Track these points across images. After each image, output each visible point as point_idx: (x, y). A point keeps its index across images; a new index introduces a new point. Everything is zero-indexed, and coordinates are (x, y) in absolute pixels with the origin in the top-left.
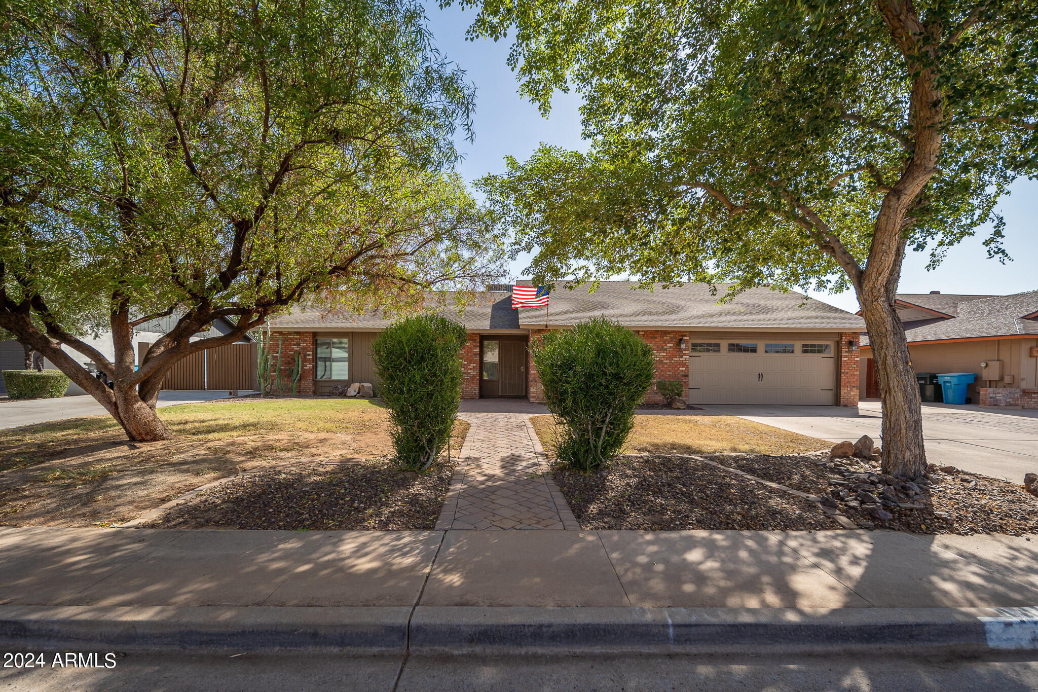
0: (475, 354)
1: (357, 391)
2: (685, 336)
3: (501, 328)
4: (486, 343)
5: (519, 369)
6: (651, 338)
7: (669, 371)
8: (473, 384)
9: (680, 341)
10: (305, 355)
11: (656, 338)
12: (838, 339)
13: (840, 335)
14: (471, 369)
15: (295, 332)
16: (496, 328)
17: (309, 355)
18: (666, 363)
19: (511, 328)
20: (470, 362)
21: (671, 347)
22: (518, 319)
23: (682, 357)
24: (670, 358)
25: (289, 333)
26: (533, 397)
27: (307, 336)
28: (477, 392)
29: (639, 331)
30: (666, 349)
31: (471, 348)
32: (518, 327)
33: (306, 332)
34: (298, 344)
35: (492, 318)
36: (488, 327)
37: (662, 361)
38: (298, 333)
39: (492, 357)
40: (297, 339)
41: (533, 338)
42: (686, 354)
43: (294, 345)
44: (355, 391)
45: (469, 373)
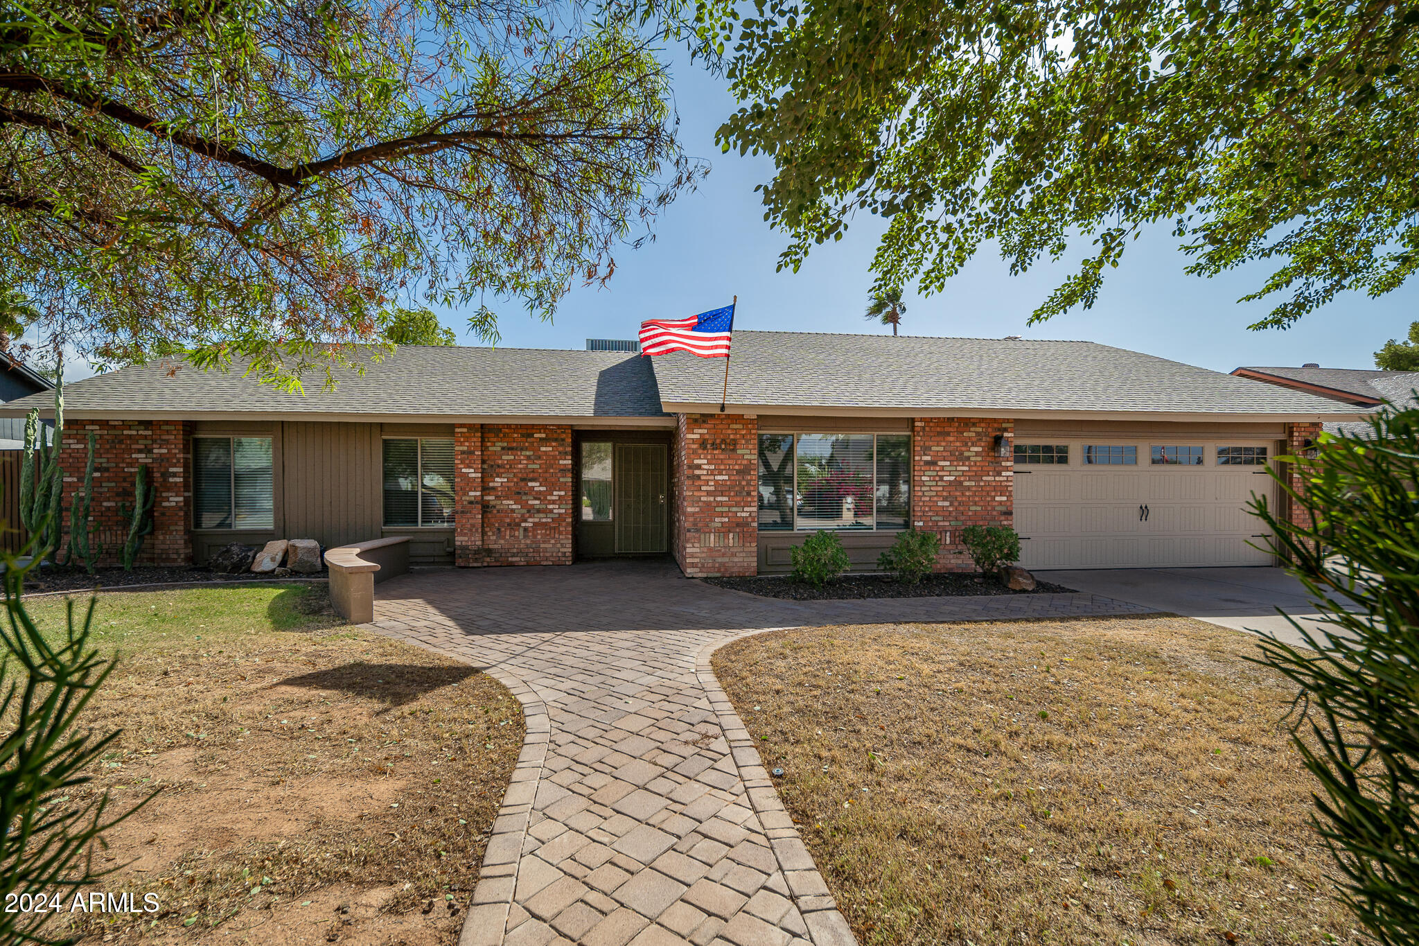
0: (563, 470)
1: (279, 558)
2: (1006, 430)
3: (619, 414)
4: (586, 446)
5: (655, 498)
6: (939, 434)
7: (975, 504)
8: (560, 533)
9: (997, 441)
10: (166, 475)
11: (948, 434)
12: (1282, 437)
13: (1289, 428)
14: (554, 502)
15: (141, 423)
16: (606, 413)
17: (175, 475)
18: (969, 488)
19: (640, 414)
20: (552, 487)
21: (977, 454)
22: (657, 394)
23: (999, 474)
24: (977, 476)
25: (126, 424)
26: (693, 565)
27: (168, 432)
28: (568, 549)
29: (913, 420)
30: (968, 458)
31: (554, 457)
32: (657, 410)
33: (167, 423)
34: (148, 451)
35: (599, 395)
36: (590, 413)
37: (961, 483)
38: (147, 424)
39: (600, 470)
40: (146, 437)
41: (691, 436)
42: (1007, 469)
43: (140, 451)
44: (273, 559)
45: (551, 511)
